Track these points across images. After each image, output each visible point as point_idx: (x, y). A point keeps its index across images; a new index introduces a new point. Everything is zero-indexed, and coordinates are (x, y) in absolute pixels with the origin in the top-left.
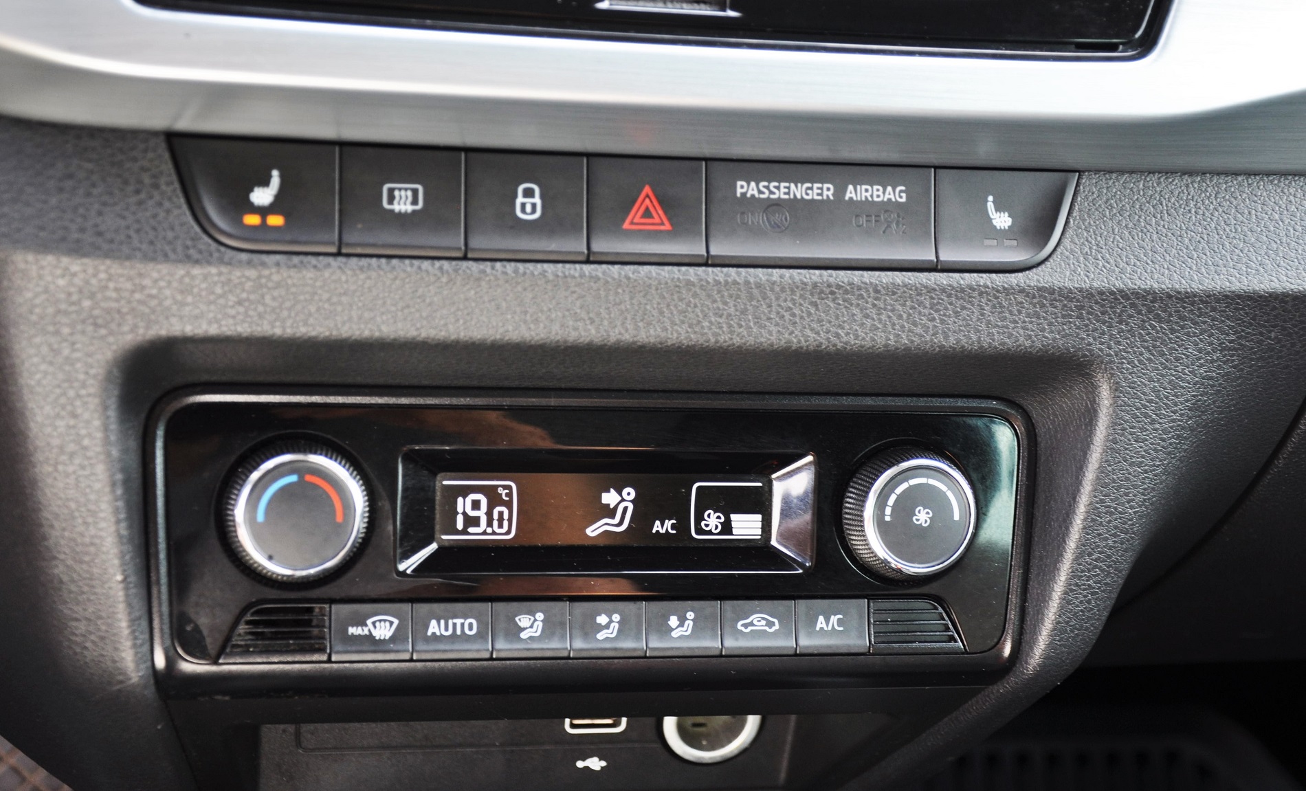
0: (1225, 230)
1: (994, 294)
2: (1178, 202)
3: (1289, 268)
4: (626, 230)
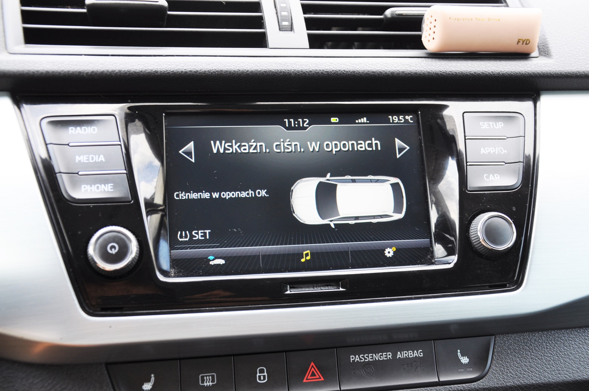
0: (560, 355)
2: (538, 344)
4: (304, 382)
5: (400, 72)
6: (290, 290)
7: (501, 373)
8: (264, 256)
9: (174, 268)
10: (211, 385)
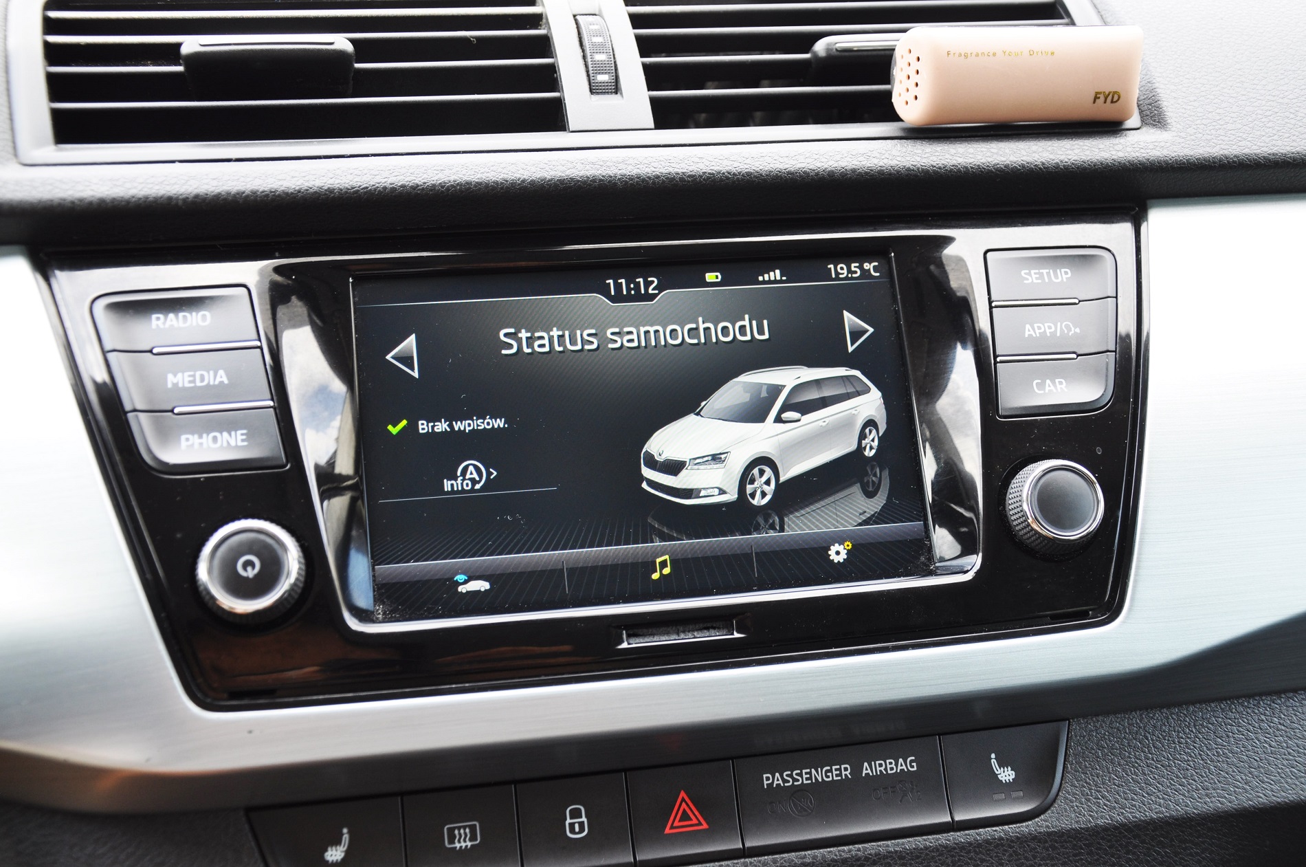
0: (1208, 755)
1: (1009, 845)
2: (1161, 735)
3: (1273, 783)
4: (667, 834)
5: (846, 170)
6: (627, 641)
7: (1083, 800)
8: (572, 571)
9: (383, 603)
10: (469, 847)
